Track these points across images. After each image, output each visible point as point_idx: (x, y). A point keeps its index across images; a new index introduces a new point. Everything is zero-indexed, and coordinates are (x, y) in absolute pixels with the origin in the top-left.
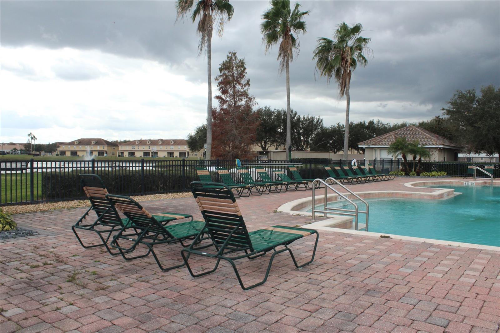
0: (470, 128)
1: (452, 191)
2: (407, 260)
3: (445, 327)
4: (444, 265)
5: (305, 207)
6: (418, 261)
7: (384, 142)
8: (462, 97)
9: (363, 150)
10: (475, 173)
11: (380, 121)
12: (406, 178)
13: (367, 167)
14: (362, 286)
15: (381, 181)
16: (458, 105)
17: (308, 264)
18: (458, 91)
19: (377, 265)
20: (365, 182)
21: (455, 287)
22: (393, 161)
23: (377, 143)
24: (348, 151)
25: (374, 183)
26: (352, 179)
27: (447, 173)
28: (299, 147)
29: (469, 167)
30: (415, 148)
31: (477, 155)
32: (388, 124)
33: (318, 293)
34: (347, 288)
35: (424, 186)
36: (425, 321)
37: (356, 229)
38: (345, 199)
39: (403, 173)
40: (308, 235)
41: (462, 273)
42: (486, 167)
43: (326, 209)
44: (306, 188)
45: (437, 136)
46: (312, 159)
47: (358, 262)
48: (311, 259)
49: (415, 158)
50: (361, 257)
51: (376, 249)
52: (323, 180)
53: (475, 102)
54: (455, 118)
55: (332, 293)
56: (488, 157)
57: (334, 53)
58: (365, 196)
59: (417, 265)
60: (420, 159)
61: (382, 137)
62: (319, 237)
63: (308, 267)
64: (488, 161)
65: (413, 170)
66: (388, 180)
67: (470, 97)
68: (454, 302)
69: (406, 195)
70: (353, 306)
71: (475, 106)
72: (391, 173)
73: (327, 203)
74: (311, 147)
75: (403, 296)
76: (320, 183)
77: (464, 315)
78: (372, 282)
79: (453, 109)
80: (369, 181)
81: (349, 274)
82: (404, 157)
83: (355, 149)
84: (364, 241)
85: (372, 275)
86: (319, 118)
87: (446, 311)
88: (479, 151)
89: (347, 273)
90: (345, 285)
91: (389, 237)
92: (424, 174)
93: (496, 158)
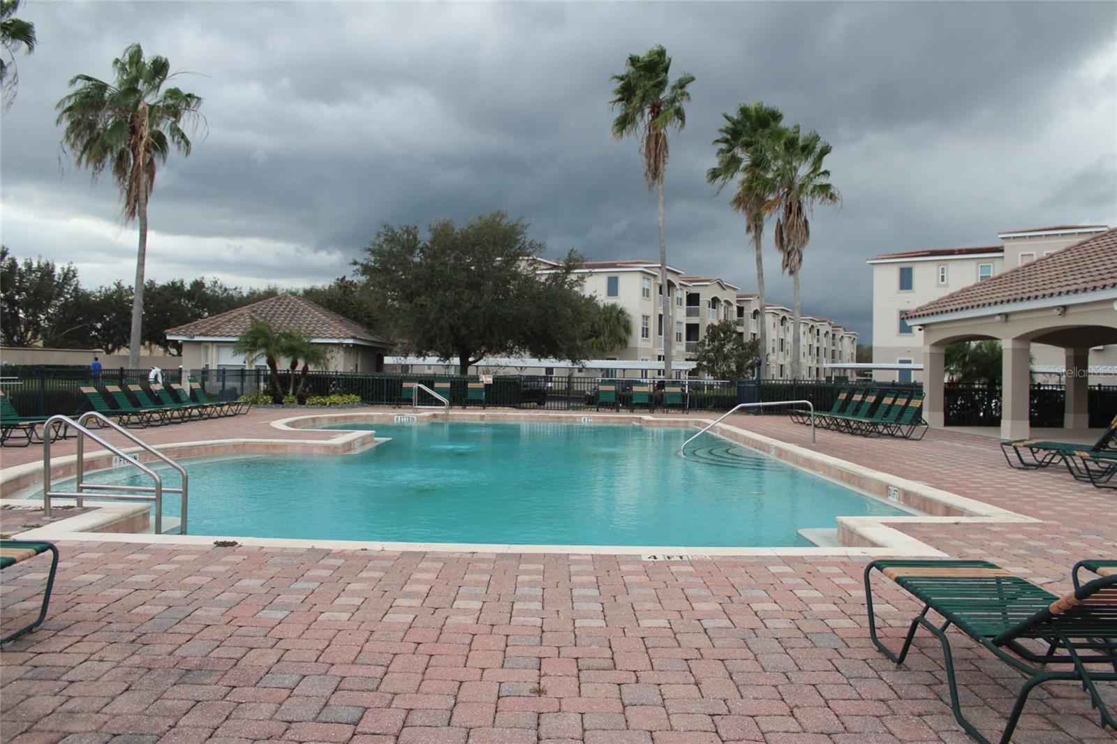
0: (406, 306)
1: (371, 435)
2: (275, 592)
3: (356, 724)
4: (355, 593)
5: (27, 486)
6: (299, 591)
7: (227, 330)
8: (392, 239)
9: (178, 346)
10: (415, 397)
11: (219, 282)
12: (274, 410)
13: (186, 386)
14: (172, 665)
15: (219, 416)
16: (384, 256)
17: (29, 630)
18: (385, 226)
19: (206, 610)
20: (180, 420)
21: (375, 636)
22: (247, 373)
23: (210, 331)
24: (142, 347)
25: (201, 423)
26: (148, 415)
27: (362, 398)
28: (12, 338)
29: (405, 385)
30: (295, 343)
31: (420, 361)
32: (236, 289)
33: (58, 700)
34: (135, 673)
35: (314, 427)
36: (314, 720)
37: (158, 531)
38: (128, 461)
39: (269, 399)
40: (30, 557)
41: (389, 605)
42: (437, 385)
43: (80, 489)
44: (30, 439)
45: (342, 318)
46: (47, 366)
47: (160, 609)
48: (37, 617)
49: (294, 365)
50: (170, 596)
51: (206, 574)
52: (74, 419)
53: (418, 251)
54: (379, 283)
55: (95, 694)
56: (442, 363)
57: (110, 113)
58: (180, 453)
59: (295, 599)
60: (305, 369)
61: (221, 319)
62: (60, 558)
63: (29, 637)
64: (441, 371)
65: (291, 392)
66: (235, 415)
67: (408, 240)
68: (372, 667)
69: (275, 446)
70: (150, 716)
71: (417, 260)
72: (241, 400)
73: (85, 474)
74: (45, 337)
75: (267, 673)
76: (67, 426)
77: (392, 691)
78: (194, 652)
79: (375, 263)
80: (191, 418)
81: (140, 641)
82: (272, 363)
83: (158, 343)
84: (176, 558)
85: (195, 635)
86: (69, 268)
87: (358, 690)
88: (424, 352)
89: (134, 637)
90: (128, 669)
91: (234, 544)
92: (315, 400)
93: (456, 366)
